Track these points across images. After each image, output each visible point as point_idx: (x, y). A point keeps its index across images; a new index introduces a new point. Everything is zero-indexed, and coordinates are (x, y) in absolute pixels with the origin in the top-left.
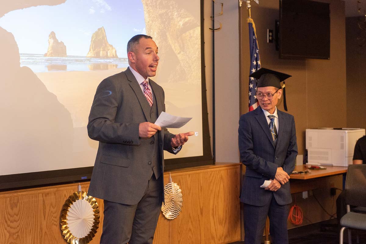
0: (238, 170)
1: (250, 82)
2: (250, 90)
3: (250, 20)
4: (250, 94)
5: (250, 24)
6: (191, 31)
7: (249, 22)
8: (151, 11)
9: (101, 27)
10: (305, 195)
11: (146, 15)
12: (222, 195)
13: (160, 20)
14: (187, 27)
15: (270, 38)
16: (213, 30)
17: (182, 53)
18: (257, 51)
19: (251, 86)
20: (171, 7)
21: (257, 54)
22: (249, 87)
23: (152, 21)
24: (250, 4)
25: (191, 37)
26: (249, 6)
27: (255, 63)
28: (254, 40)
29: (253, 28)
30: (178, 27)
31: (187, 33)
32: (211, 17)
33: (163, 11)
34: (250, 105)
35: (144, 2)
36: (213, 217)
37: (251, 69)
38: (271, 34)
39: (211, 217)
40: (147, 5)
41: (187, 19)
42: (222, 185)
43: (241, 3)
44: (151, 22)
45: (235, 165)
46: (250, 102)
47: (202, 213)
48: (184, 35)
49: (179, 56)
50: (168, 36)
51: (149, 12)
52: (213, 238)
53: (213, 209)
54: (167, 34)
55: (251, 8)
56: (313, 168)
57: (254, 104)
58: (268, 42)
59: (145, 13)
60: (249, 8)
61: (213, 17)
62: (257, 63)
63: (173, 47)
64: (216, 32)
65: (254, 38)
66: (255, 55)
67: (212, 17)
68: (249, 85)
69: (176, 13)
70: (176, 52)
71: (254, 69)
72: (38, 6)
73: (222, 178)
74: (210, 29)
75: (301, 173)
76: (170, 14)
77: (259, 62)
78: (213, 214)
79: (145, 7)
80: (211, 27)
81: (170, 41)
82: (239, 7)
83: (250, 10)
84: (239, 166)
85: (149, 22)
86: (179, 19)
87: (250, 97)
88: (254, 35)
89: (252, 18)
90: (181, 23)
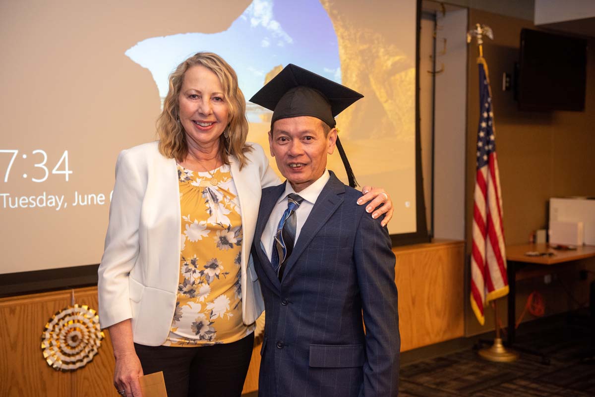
0: (462, 249)
1: (479, 139)
2: (479, 149)
3: (481, 60)
4: (478, 154)
5: (481, 66)
6: (403, 74)
7: (478, 62)
8: (349, 45)
9: (279, 64)
10: (547, 279)
11: (341, 51)
12: (440, 281)
13: (360, 58)
14: (397, 68)
15: (508, 85)
16: (434, 73)
17: (390, 101)
18: (489, 100)
19: (480, 144)
20: (376, 42)
21: (489, 104)
22: (477, 146)
23: (350, 59)
24: (482, 39)
25: (402, 81)
26: (480, 42)
27: (485, 115)
28: (486, 87)
29: (484, 71)
30: (384, 68)
31: (398, 76)
32: (431, 57)
33: (365, 47)
34: (478, 168)
35: (339, 34)
36: (429, 308)
37: (481, 122)
38: (508, 79)
39: (426, 309)
40: (343, 38)
41: (397, 58)
42: (440, 269)
43: (469, 39)
44: (348, 61)
45: (457, 243)
46: (479, 165)
47: (413, 303)
48: (392, 78)
49: (386, 106)
50: (372, 80)
51: (345, 47)
52: (428, 334)
53: (429, 298)
54: (371, 77)
55: (483, 44)
56: (560, 248)
57: (483, 166)
58: (504, 88)
59: (340, 48)
60: (479, 45)
61: (433, 58)
62: (488, 115)
63: (378, 94)
64: (438, 77)
65: (485, 83)
66: (487, 105)
67: (433, 56)
68: (478, 142)
69: (382, 50)
70: (382, 100)
71: (485, 122)
72: (188, 35)
73: (440, 259)
74: (429, 72)
75: (543, 254)
76: (374, 51)
77: (491, 114)
78: (428, 304)
79: (340, 41)
80: (431, 70)
81: (374, 85)
82: (468, 45)
83: (481, 47)
84: (463, 244)
85: (345, 60)
86: (386, 57)
87: (479, 159)
88: (485, 78)
89: (483, 57)
90: (389, 63)
